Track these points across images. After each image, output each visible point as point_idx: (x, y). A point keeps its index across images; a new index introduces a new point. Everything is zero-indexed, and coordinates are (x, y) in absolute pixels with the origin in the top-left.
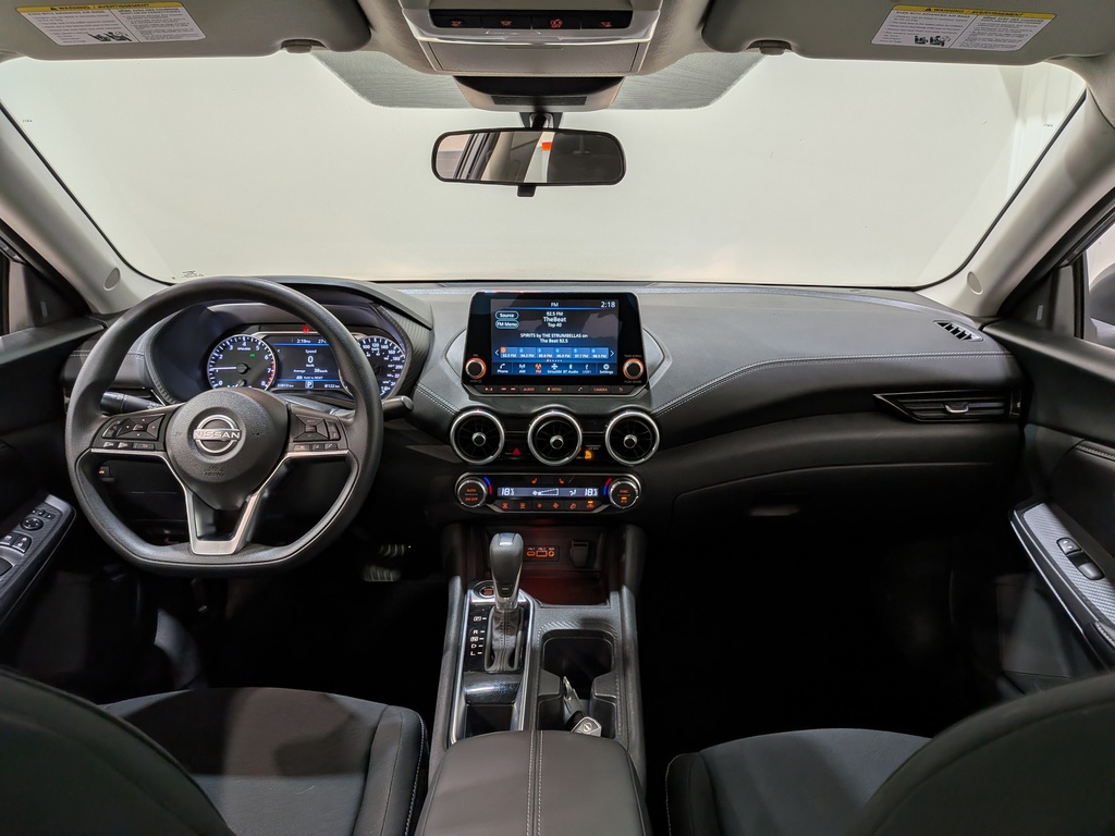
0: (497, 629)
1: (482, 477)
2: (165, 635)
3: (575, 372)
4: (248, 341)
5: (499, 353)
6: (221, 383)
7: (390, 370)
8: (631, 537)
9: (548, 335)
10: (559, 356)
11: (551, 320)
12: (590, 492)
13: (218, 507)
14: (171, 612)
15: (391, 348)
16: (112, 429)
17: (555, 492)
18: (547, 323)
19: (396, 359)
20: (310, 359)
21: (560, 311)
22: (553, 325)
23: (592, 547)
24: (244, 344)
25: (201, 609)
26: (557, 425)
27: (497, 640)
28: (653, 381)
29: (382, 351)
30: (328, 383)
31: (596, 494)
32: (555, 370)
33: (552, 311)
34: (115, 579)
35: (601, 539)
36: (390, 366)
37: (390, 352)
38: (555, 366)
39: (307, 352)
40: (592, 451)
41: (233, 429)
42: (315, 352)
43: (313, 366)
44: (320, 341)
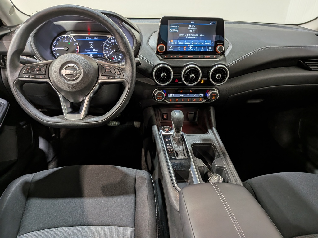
0: (175, 143)
1: (163, 90)
2: (42, 145)
3: (198, 50)
4: (67, 38)
5: (170, 42)
6: (58, 54)
8: (212, 111)
9: (189, 35)
10: (193, 43)
11: (191, 29)
12: (201, 95)
13: (72, 101)
14: (43, 137)
16: (26, 70)
17: (188, 95)
18: (189, 30)
20: (91, 45)
21: (194, 25)
22: (191, 31)
23: (195, 114)
24: (66, 39)
25: (53, 136)
26: (193, 70)
27: (176, 147)
28: (226, 53)
30: (99, 55)
31: (202, 96)
32: (191, 49)
33: (191, 25)
34: (24, 127)
35: (198, 111)
38: (191, 48)
39: (90, 42)
40: (204, 80)
41: (78, 70)
42: (93, 42)
43: (93, 48)
44: (95, 38)
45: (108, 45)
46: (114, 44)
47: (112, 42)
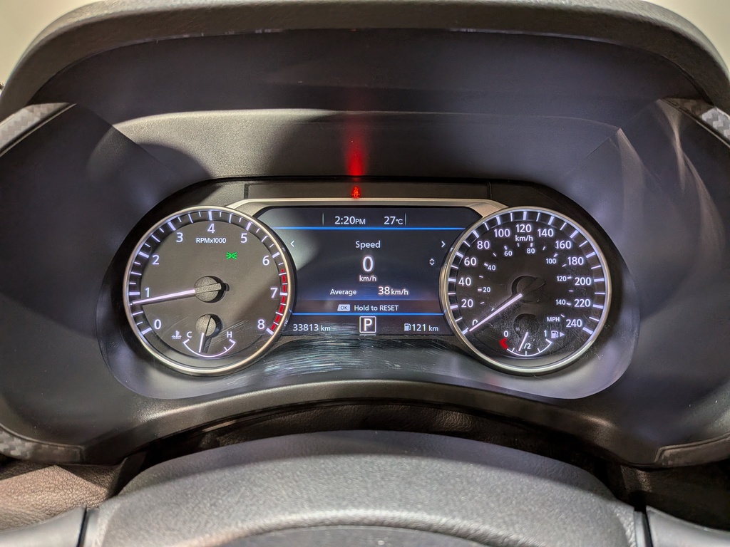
4: (221, 219)
6: (157, 325)
7: (564, 290)
15: (562, 235)
19: (575, 261)
20: (368, 263)
24: (212, 228)
29: (539, 242)
30: (412, 320)
36: (562, 279)
37: (560, 245)
39: (360, 245)
42: (378, 245)
43: (374, 278)
44: (390, 220)
45: (472, 262)
46: (508, 253)
47: (498, 244)
